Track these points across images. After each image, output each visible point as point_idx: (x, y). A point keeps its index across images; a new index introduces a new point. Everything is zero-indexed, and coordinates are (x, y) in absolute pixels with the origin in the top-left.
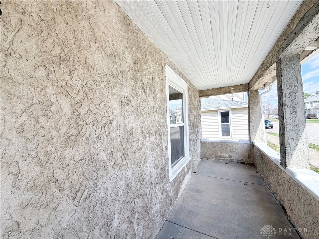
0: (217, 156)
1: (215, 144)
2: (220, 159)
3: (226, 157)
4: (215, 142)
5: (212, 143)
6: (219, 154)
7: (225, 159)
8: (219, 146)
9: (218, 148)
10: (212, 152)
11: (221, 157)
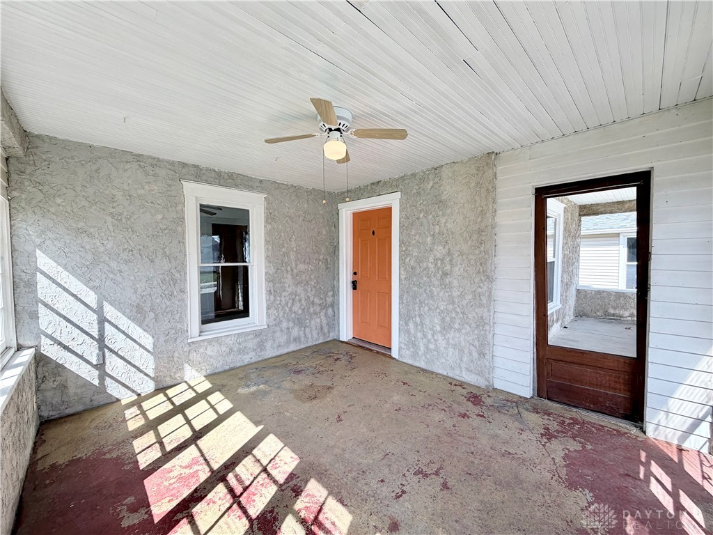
0: (606, 314)
1: (605, 294)
2: (611, 319)
3: (624, 316)
4: (603, 291)
5: (599, 292)
6: (612, 311)
7: (622, 319)
8: (612, 298)
9: (610, 300)
10: (598, 307)
11: (614, 315)
